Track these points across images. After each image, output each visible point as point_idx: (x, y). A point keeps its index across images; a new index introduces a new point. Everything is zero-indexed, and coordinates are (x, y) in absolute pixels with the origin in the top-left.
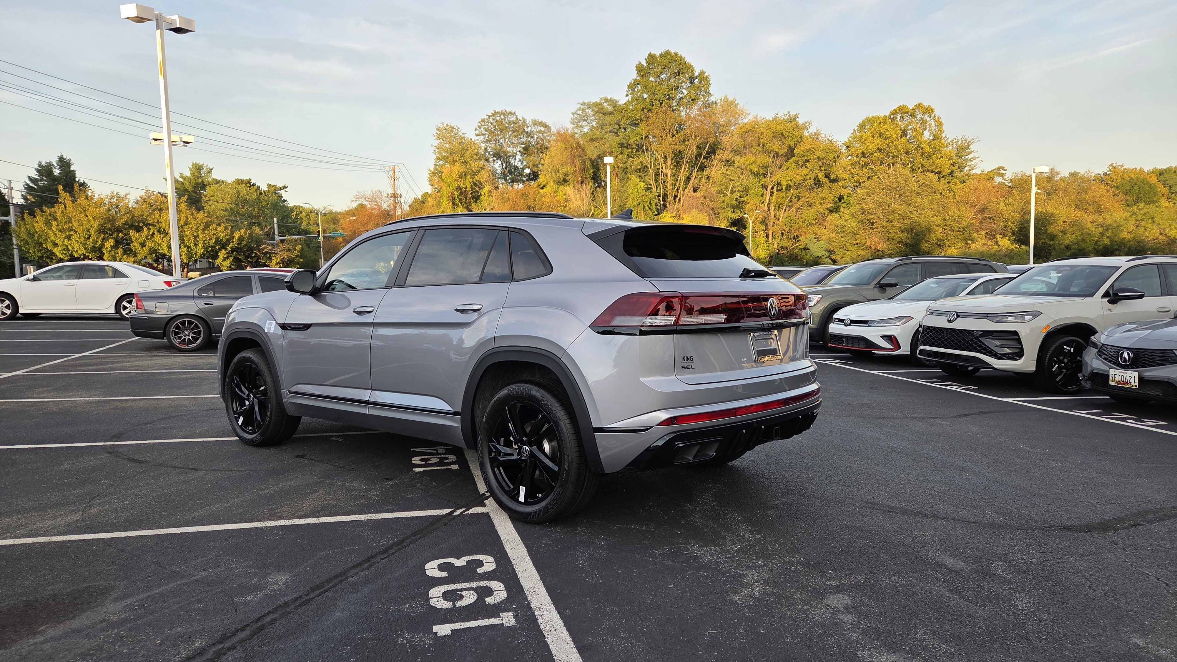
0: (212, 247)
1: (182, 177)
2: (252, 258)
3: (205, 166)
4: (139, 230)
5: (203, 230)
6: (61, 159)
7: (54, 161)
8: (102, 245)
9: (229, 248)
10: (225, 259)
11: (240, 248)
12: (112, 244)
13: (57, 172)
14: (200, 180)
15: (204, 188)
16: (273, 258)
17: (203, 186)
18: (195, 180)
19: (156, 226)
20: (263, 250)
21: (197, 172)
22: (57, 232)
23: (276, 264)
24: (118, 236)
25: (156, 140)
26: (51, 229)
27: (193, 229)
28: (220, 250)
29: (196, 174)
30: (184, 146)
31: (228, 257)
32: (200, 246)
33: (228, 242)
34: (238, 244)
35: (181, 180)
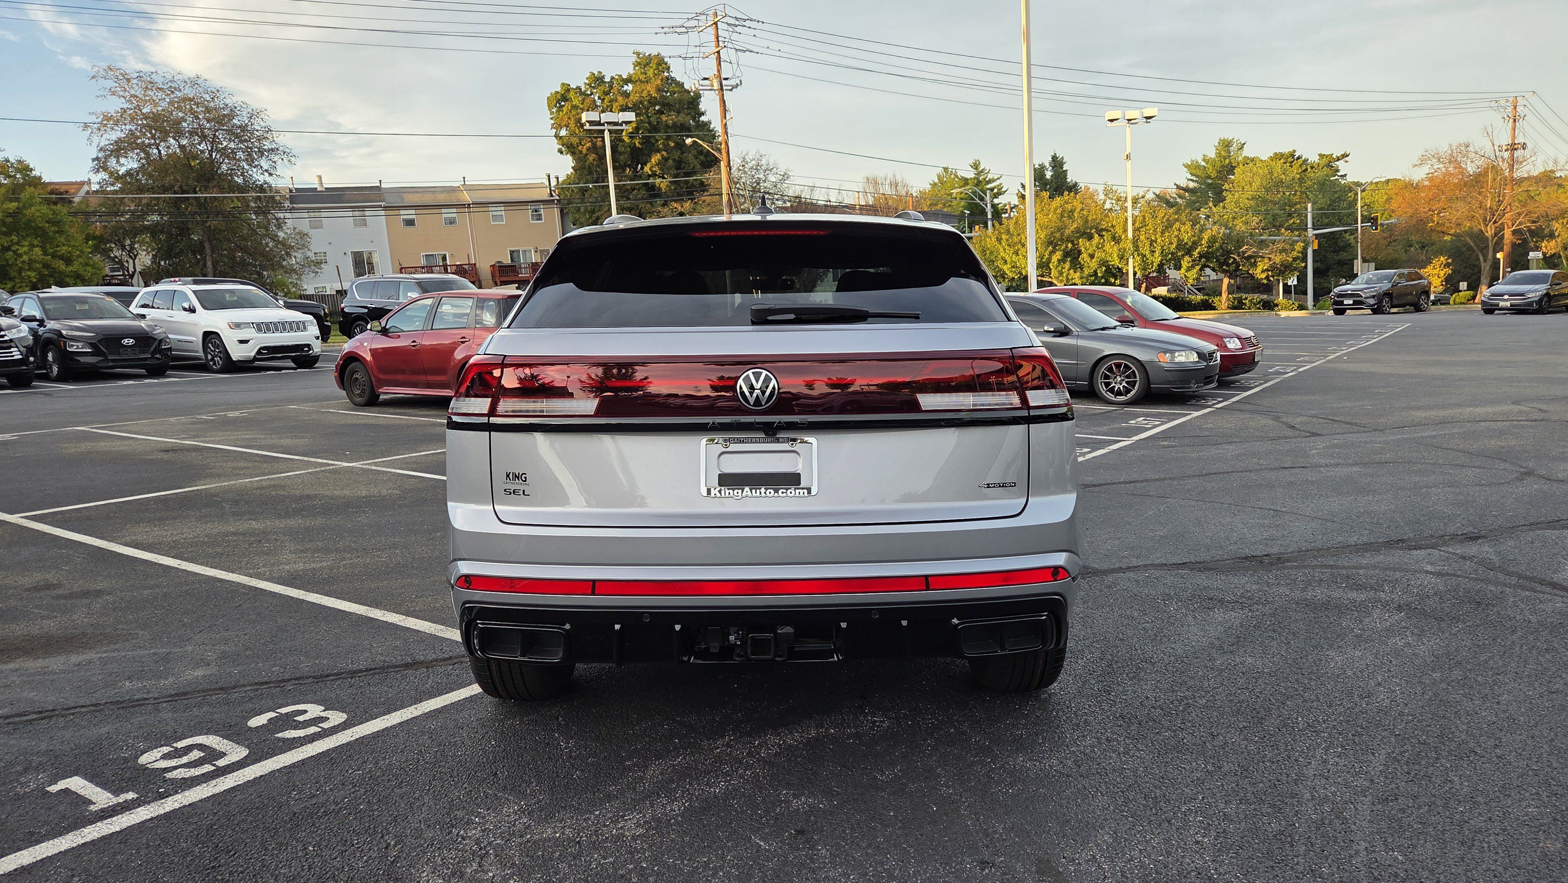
0: (1172, 254)
1: (1204, 160)
2: (1228, 265)
3: (1235, 140)
4: (1090, 238)
5: (1163, 233)
6: (1054, 158)
7: (1047, 163)
8: (1049, 260)
9: (1196, 254)
10: (1188, 269)
11: (1212, 253)
12: (1059, 257)
13: (1049, 174)
14: (1227, 161)
15: (1232, 171)
16: (1259, 263)
17: (1231, 169)
18: (1221, 162)
19: (1110, 231)
20: (1244, 253)
21: (1225, 151)
22: (1007, 248)
23: (1262, 272)
24: (1067, 247)
25: (1111, 121)
26: (1001, 243)
27: (1151, 231)
28: (1183, 256)
29: (1223, 153)
30: (1147, 122)
31: (1193, 266)
32: (1157, 253)
33: (1195, 244)
34: (1209, 247)
35: (1203, 164)
